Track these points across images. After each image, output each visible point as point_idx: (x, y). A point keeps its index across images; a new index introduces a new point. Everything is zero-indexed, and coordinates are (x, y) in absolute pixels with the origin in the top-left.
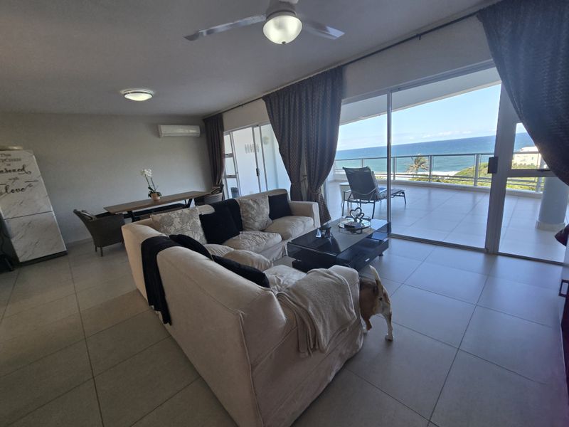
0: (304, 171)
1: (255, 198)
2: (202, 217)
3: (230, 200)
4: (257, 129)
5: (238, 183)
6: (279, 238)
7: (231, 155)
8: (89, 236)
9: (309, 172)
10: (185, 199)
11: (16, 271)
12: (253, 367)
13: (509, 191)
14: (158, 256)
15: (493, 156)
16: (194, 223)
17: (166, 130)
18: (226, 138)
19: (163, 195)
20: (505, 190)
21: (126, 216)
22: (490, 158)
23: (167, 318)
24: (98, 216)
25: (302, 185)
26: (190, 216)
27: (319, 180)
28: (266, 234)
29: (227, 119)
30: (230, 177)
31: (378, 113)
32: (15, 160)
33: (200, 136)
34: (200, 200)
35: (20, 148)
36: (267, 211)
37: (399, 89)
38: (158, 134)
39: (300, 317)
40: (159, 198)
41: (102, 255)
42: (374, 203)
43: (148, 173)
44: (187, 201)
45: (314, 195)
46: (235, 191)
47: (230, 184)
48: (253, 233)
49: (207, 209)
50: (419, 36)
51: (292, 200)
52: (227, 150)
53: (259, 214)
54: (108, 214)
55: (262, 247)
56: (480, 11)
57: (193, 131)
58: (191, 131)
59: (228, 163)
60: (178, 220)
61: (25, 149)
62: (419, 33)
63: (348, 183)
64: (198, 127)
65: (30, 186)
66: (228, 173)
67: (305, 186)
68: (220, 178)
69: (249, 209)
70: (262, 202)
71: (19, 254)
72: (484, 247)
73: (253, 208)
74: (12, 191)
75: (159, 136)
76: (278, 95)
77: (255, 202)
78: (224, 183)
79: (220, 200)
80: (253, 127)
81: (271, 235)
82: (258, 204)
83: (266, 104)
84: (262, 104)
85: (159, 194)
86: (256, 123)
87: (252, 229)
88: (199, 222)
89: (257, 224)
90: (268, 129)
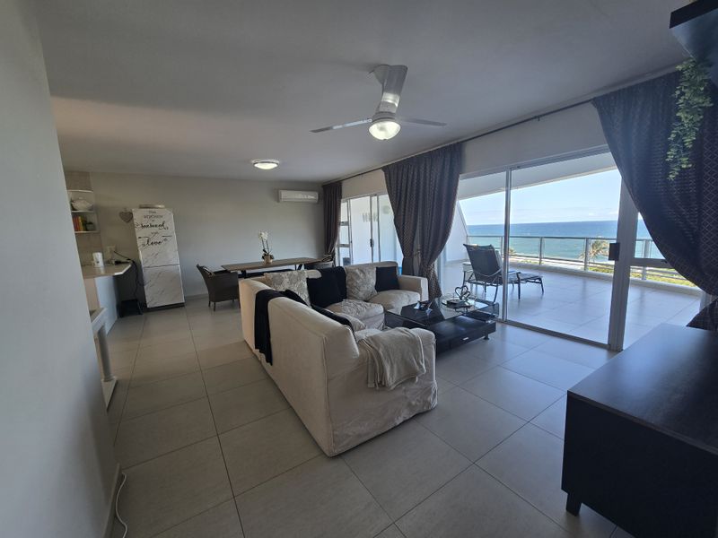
0: (417, 245)
1: (362, 268)
2: (308, 280)
3: (340, 267)
4: (374, 198)
5: (351, 253)
6: (381, 309)
7: (347, 224)
8: (206, 292)
9: (423, 246)
10: (295, 264)
11: (144, 315)
12: (329, 380)
13: (633, 280)
14: (269, 303)
15: (615, 242)
16: (301, 284)
17: (285, 195)
18: (343, 206)
19: (276, 258)
20: (629, 280)
21: (240, 276)
22: (611, 244)
23: (269, 359)
24: (215, 273)
25: (415, 259)
26: (298, 278)
27: (431, 256)
28: (368, 304)
29: (345, 187)
30: (344, 245)
31: (496, 190)
32: (157, 217)
33: (318, 203)
34: (310, 266)
35: (163, 206)
36: (373, 281)
37: (519, 167)
38: (278, 198)
39: (372, 358)
40: (271, 261)
41: (215, 310)
42: (497, 286)
43: (265, 236)
44: (298, 266)
45: (425, 271)
46: (347, 261)
47: (342, 253)
48: (356, 301)
49: (315, 274)
50: (538, 117)
51: (403, 273)
52: (343, 218)
53: (364, 283)
54: (226, 271)
55: (362, 316)
56: (594, 99)
57: (312, 197)
58: (310, 197)
59: (343, 230)
60: (288, 280)
61: (166, 207)
62: (537, 115)
63: (470, 263)
64: (317, 194)
65: (165, 240)
66: (342, 242)
67: (417, 261)
68: (333, 246)
69: (354, 278)
70: (369, 272)
71: (148, 300)
72: (606, 343)
73: (358, 277)
74: (152, 243)
75: (278, 201)
76: (399, 166)
77: (362, 271)
78: (336, 252)
79: (331, 266)
80: (371, 196)
81: (373, 305)
82: (364, 273)
83: (385, 174)
84: (382, 174)
85: (272, 257)
86: (374, 193)
87: (356, 298)
88: (306, 285)
89: (361, 294)
90: (385, 200)
